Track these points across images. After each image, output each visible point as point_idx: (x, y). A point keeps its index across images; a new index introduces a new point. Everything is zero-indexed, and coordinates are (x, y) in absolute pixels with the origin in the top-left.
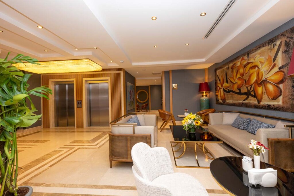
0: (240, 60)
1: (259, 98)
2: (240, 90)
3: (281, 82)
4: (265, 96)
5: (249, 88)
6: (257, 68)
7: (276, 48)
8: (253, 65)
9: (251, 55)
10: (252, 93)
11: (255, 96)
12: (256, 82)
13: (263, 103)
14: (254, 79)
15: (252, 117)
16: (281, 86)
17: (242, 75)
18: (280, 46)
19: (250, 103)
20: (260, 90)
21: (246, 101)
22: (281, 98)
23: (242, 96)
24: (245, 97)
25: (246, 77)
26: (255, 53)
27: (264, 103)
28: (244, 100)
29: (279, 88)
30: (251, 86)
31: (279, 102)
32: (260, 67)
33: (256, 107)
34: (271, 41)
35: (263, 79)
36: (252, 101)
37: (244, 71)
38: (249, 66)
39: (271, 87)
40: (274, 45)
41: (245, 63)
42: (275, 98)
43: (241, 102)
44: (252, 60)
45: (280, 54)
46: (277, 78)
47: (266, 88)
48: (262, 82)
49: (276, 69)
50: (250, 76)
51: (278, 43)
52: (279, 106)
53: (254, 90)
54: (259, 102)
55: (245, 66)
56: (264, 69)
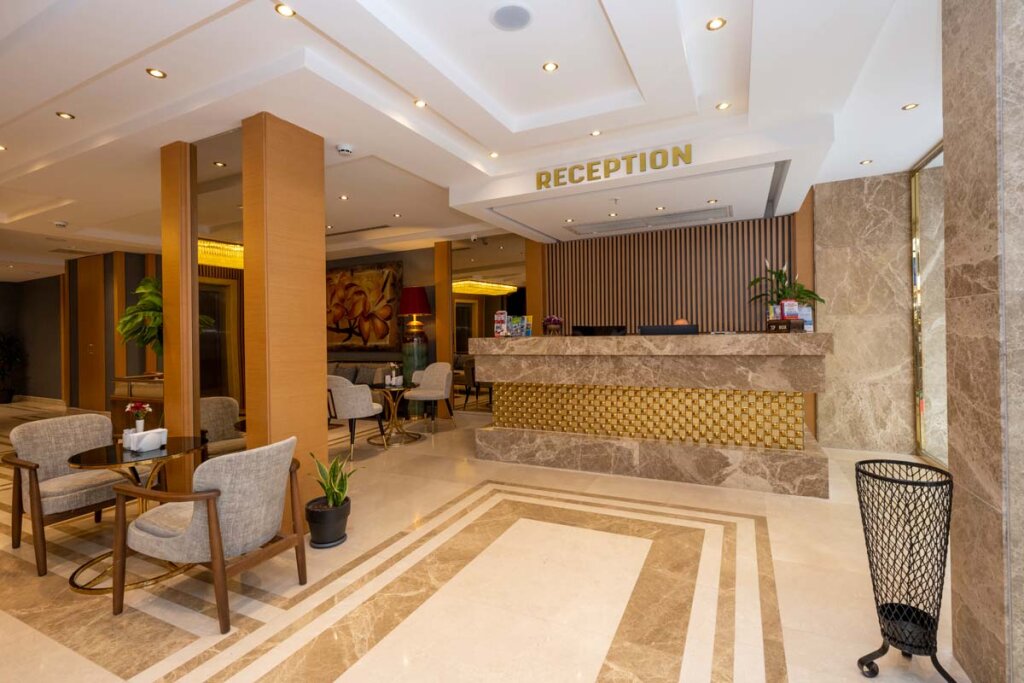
0: (339, 275)
1: (365, 336)
2: (337, 324)
3: (389, 318)
4: (373, 335)
5: (352, 322)
6: (363, 296)
7: (385, 277)
8: (360, 289)
9: (355, 274)
10: (357, 330)
11: (360, 334)
12: (363, 314)
13: (369, 344)
14: (359, 310)
15: (359, 365)
16: (388, 322)
17: (343, 300)
18: (388, 276)
19: (352, 345)
20: (366, 326)
21: (348, 343)
22: (388, 336)
23: (342, 334)
24: (346, 335)
25: (347, 305)
26: (362, 274)
27: (371, 343)
28: (345, 341)
29: (386, 324)
30: (356, 319)
31: (386, 342)
32: (367, 294)
33: (361, 349)
34: (380, 266)
35: (371, 311)
36: (356, 341)
37: (346, 296)
38: (353, 289)
39: (379, 323)
40: (383, 273)
41: (347, 283)
42: (382, 337)
43: (339, 343)
44: (357, 282)
45: (388, 285)
46: (385, 312)
47: (373, 324)
48: (369, 316)
49: (384, 302)
50: (354, 305)
51: (387, 271)
52: (386, 346)
53: (359, 327)
54: (365, 341)
55: (347, 288)
56: (372, 298)
